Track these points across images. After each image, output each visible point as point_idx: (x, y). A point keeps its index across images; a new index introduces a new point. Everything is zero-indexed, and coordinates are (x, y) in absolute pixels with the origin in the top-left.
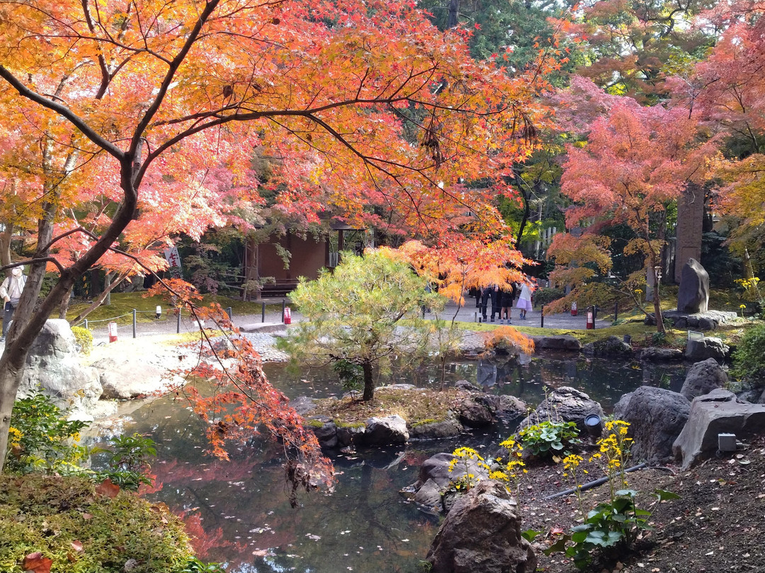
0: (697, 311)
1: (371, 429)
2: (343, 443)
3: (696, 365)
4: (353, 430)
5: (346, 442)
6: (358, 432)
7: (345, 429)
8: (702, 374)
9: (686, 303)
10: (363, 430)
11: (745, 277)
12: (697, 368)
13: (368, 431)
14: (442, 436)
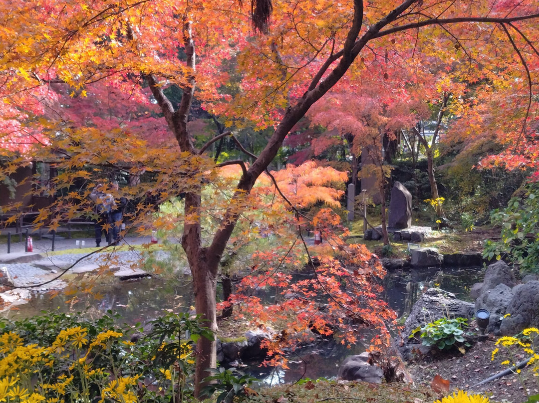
0: (405, 226)
1: (253, 342)
2: (229, 357)
3: (493, 267)
4: (240, 344)
5: (233, 357)
6: (243, 346)
7: (232, 343)
8: (500, 274)
9: (397, 220)
10: (246, 343)
11: (431, 197)
12: (494, 269)
13: (251, 344)
14: (306, 344)
